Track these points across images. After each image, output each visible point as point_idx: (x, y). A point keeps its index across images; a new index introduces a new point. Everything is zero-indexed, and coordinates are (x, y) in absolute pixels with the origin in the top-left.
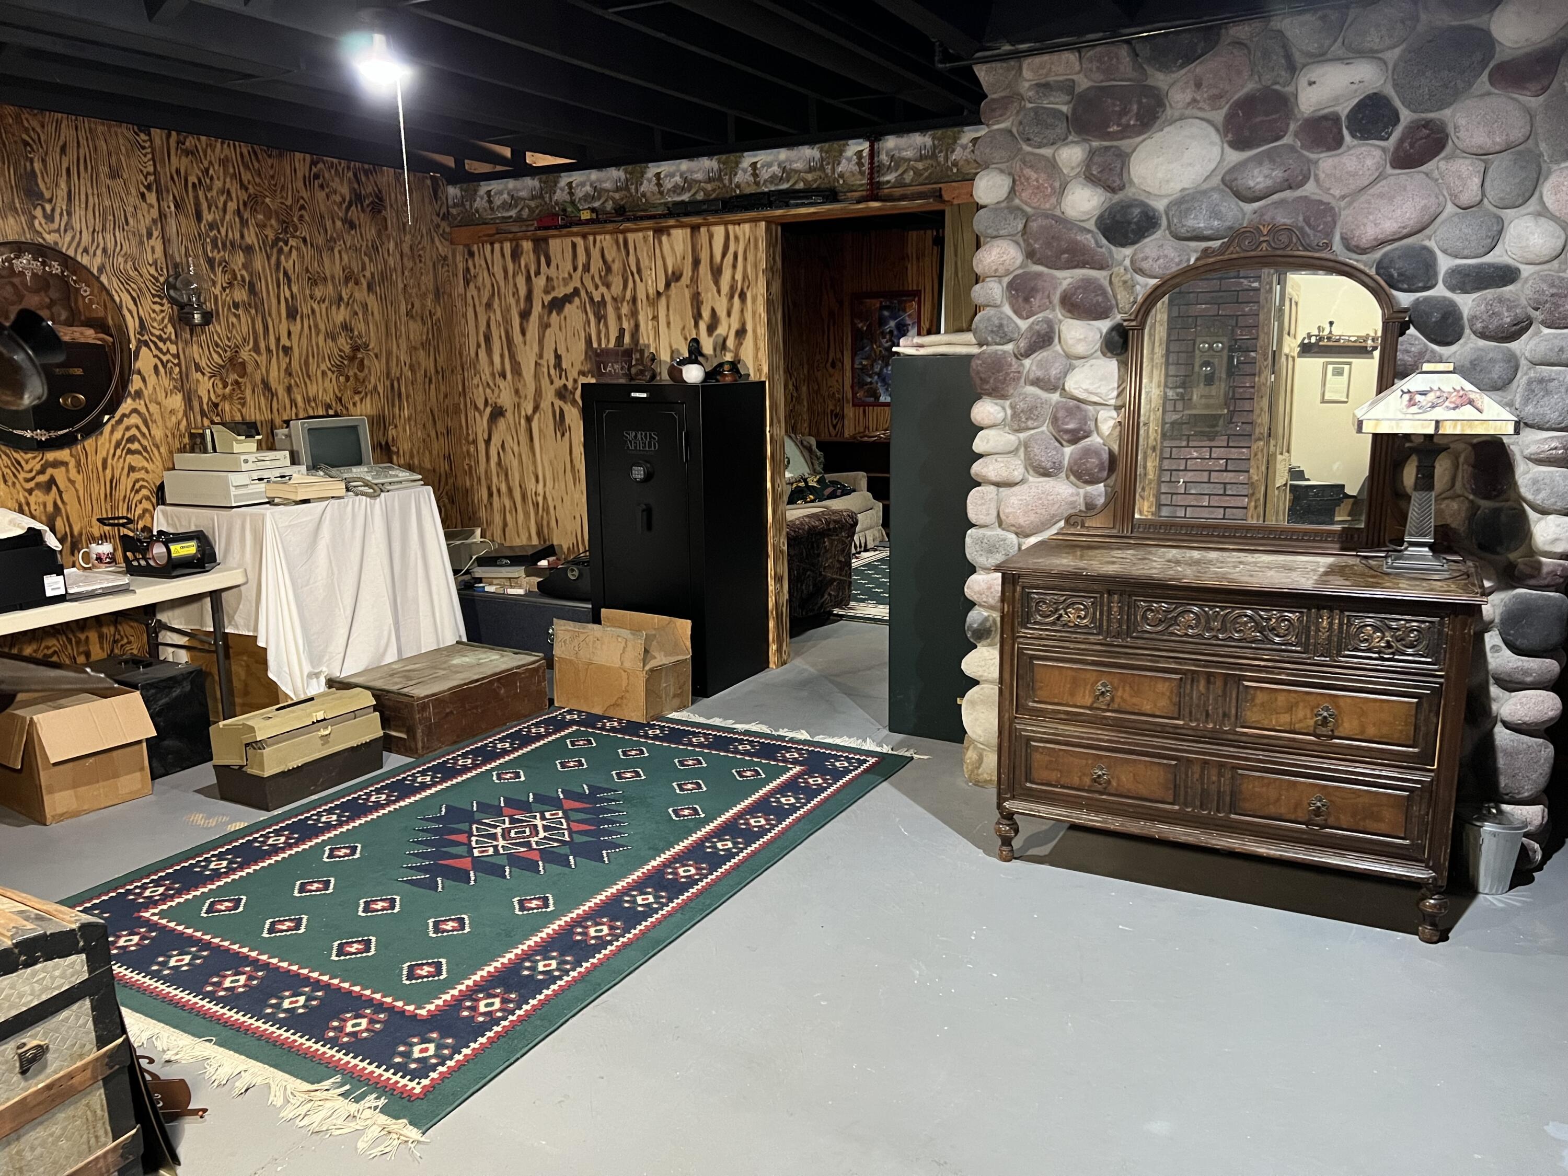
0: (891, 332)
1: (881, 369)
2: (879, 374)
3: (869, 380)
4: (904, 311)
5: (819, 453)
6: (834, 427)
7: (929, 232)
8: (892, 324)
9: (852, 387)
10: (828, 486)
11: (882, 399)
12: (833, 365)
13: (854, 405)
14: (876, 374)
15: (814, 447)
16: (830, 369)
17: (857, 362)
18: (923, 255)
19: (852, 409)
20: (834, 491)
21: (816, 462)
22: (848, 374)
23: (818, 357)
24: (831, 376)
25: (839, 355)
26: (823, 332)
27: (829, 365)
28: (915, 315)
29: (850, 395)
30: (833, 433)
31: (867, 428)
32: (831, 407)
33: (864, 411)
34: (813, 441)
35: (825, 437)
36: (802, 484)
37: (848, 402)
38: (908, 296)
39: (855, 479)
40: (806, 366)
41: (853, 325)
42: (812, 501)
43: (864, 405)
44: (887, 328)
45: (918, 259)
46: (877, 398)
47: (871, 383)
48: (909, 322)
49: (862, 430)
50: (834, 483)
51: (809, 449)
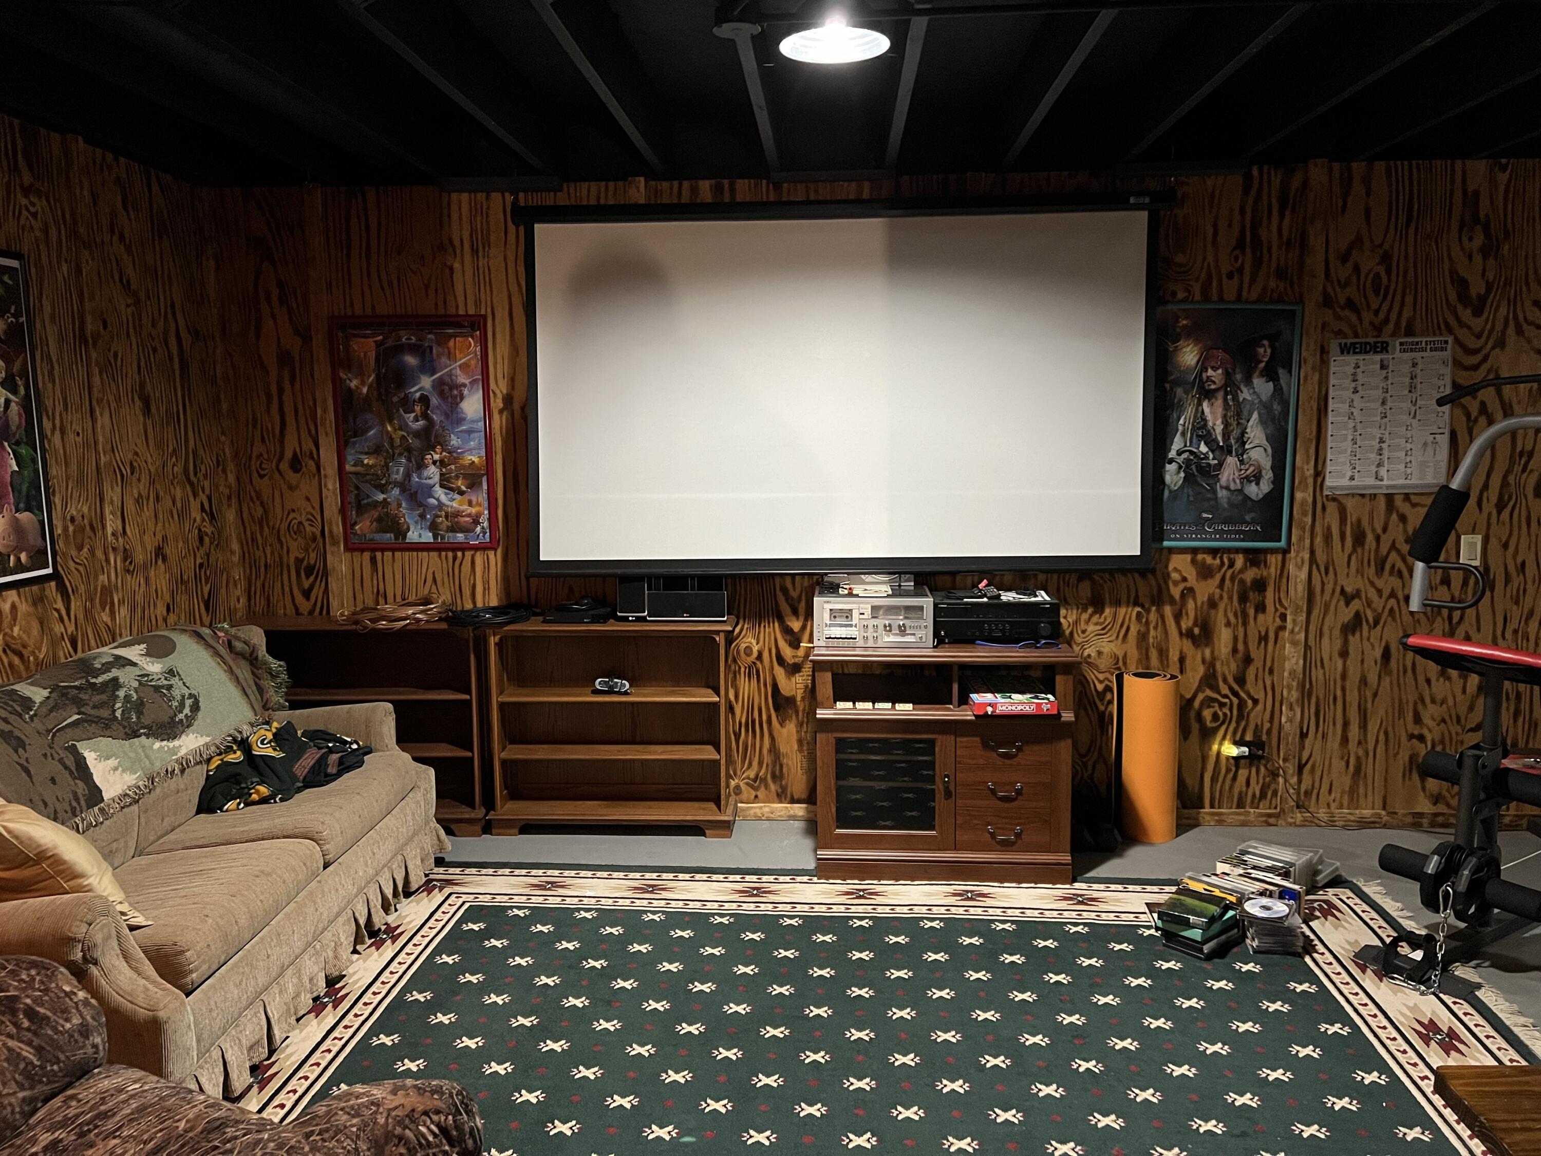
0: (424, 400)
1: (408, 475)
2: (404, 486)
3: (381, 497)
4: (451, 356)
5: (275, 664)
6: (307, 594)
7: (496, 196)
8: (426, 382)
9: (343, 511)
10: (303, 748)
11: (413, 536)
12: (296, 465)
13: (348, 549)
14: (396, 484)
15: (262, 651)
16: (291, 476)
17: (350, 459)
18: (487, 243)
19: (346, 557)
20: (321, 763)
21: (269, 684)
22: (332, 484)
23: (259, 448)
24: (291, 488)
25: (308, 445)
26: (269, 397)
27: (284, 466)
28: (475, 364)
29: (339, 529)
30: (305, 606)
31: (380, 595)
32: (295, 553)
33: (373, 561)
34: (257, 637)
35: (286, 621)
36: (237, 756)
37: (335, 543)
38: (459, 325)
39: (368, 723)
40: (231, 466)
41: (337, 383)
42: (264, 801)
43: (374, 548)
44: (415, 392)
45: (475, 252)
46: (401, 533)
47: (385, 502)
48: (462, 379)
49: (370, 603)
50: (318, 736)
51: (252, 659)
